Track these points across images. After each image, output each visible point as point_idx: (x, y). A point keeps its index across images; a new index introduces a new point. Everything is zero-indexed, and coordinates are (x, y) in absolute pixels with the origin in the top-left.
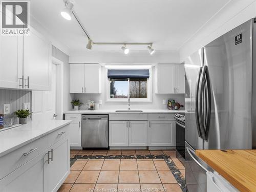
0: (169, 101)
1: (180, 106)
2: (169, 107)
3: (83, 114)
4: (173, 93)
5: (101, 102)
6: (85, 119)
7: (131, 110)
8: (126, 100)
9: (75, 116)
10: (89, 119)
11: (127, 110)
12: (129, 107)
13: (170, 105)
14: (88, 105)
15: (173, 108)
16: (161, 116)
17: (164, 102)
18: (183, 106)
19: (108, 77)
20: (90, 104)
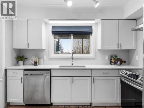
0: (112, 57)
1: (122, 62)
2: (111, 63)
3: (25, 70)
4: (117, 49)
5: (45, 57)
6: (27, 75)
7: (74, 65)
8: (70, 56)
9: (17, 71)
10: (31, 75)
11: (71, 65)
12: (73, 62)
13: (113, 61)
14: (32, 60)
15: (115, 63)
16: (105, 72)
17: (107, 58)
18: (125, 62)
19: (53, 33)
20: (34, 60)
